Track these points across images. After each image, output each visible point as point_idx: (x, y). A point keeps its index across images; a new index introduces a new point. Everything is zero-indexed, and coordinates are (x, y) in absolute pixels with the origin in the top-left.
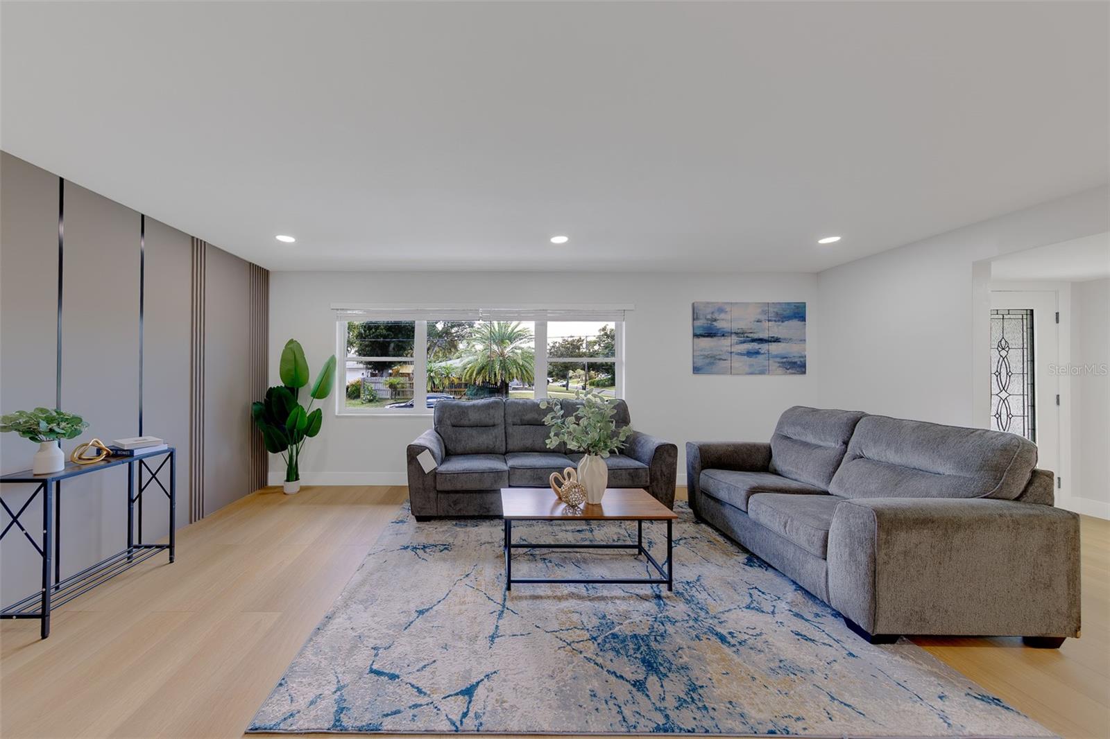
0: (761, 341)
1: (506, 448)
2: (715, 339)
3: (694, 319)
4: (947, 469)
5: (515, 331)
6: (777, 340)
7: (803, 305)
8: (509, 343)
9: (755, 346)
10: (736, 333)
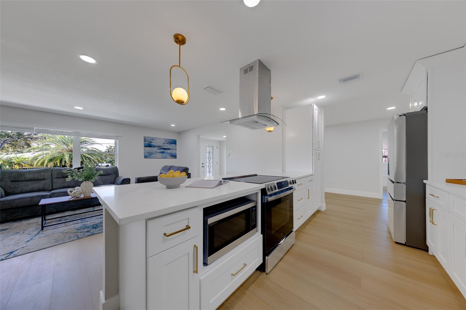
0: (165, 149)
1: (52, 188)
2: (151, 148)
3: (144, 141)
6: (169, 149)
7: (175, 141)
9: (163, 150)
10: (158, 146)
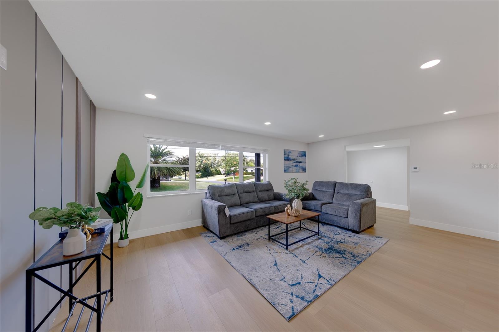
0: (298, 162)
1: (241, 203)
2: (289, 161)
3: (284, 155)
4: (358, 193)
5: (164, 152)
6: (301, 162)
7: (305, 153)
8: (161, 157)
9: (297, 164)
10: (293, 160)
